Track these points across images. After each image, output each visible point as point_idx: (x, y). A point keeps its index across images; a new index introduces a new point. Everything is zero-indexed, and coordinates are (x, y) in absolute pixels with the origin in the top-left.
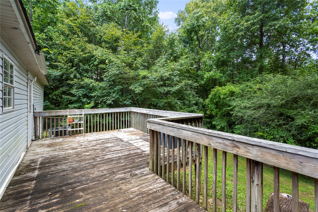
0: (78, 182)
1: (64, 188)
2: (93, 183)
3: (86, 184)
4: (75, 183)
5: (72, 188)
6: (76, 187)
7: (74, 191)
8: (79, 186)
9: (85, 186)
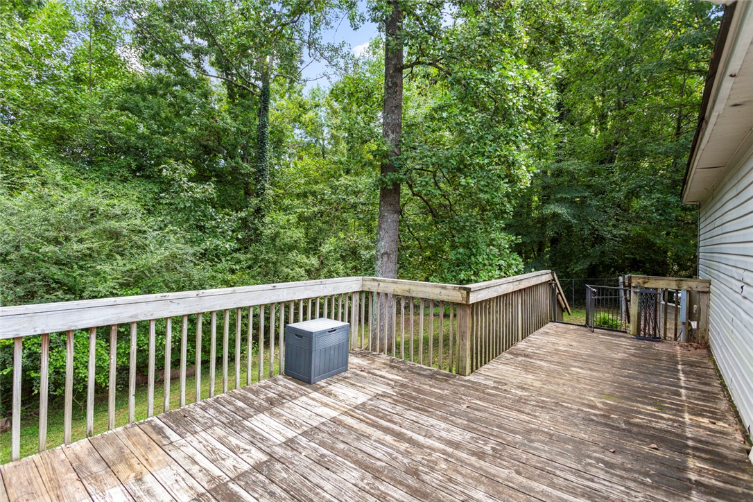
0: (593, 420)
1: (623, 426)
2: (570, 405)
3: (582, 410)
4: (598, 423)
5: (608, 417)
6: (601, 415)
7: (608, 412)
8: (595, 415)
9: (585, 409)
